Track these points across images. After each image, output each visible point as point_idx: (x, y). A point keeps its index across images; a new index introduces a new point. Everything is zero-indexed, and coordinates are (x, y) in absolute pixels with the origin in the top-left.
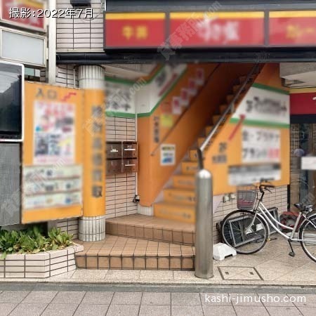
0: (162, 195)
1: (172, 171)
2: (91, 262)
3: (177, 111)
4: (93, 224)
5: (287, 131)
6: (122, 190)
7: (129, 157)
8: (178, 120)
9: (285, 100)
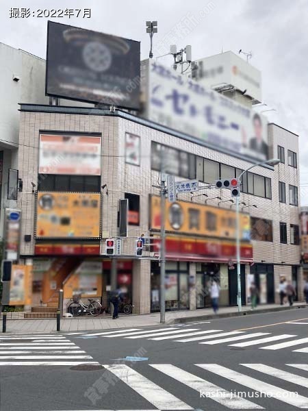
0: (51, 300)
1: (54, 291)
2: (29, 316)
3: (57, 269)
4: (28, 307)
5: (100, 278)
6: (39, 297)
7: (39, 286)
8: (58, 273)
9: (100, 264)
